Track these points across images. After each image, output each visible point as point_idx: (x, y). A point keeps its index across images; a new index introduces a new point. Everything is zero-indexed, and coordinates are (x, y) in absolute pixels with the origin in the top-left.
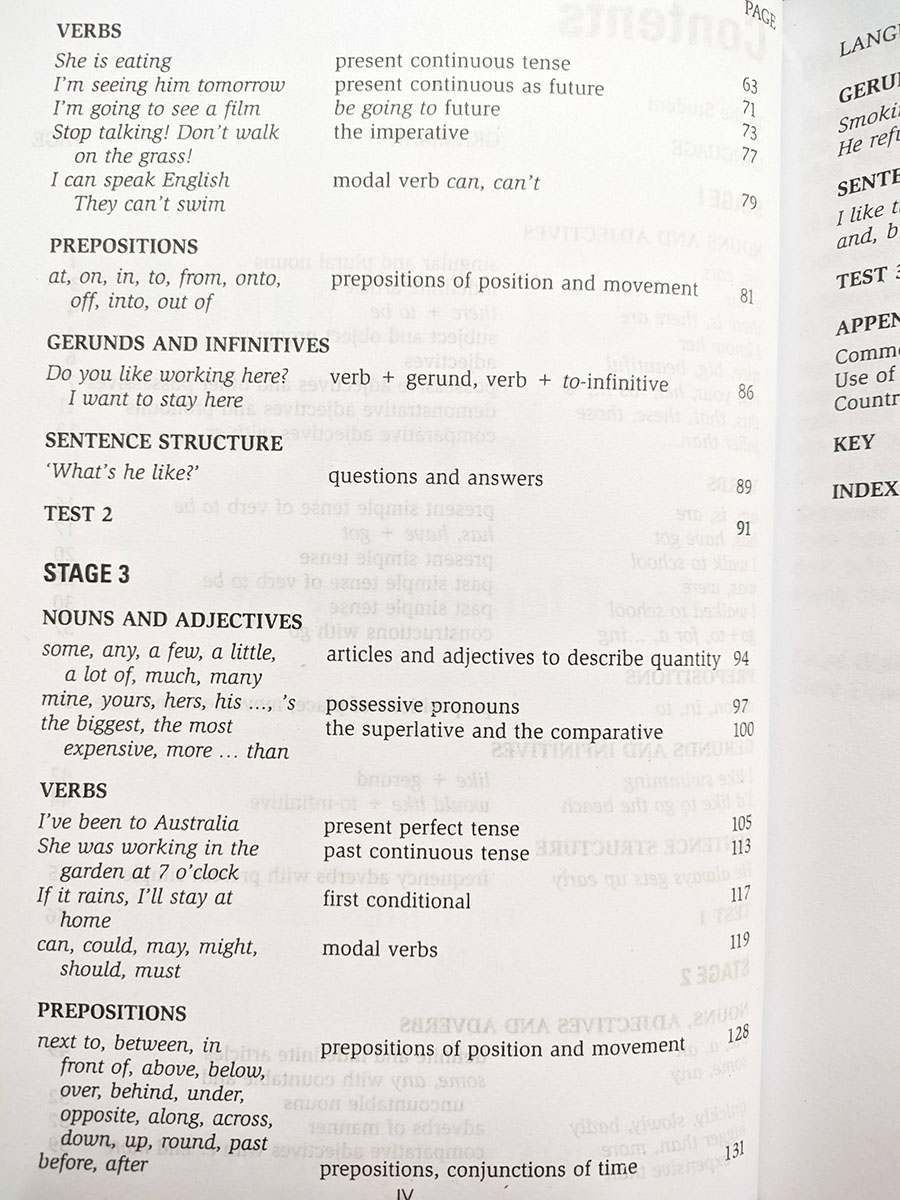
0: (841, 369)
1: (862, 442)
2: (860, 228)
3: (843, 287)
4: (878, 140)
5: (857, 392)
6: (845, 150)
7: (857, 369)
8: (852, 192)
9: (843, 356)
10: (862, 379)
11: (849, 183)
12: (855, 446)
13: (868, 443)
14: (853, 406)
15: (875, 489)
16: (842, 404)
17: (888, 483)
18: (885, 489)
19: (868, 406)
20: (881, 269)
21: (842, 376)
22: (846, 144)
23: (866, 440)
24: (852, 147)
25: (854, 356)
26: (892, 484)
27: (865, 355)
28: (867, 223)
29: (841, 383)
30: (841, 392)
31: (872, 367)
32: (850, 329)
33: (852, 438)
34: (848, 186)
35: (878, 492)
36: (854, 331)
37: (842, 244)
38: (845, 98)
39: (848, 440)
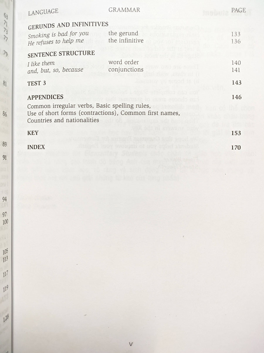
0: (29, 110)
1: (35, 133)
2: (34, 68)
3: (29, 85)
4: (38, 43)
5: (33, 118)
6: (30, 44)
7: (33, 110)
8: (32, 57)
9: (30, 107)
10: (34, 114)
11: (31, 54)
12: (33, 134)
13: (37, 133)
14: (32, 122)
15: (39, 147)
16: (30, 121)
17: (42, 145)
18: (41, 147)
19: (36, 122)
20: (39, 82)
21: (29, 113)
22: (30, 42)
23: (36, 132)
24: (32, 44)
25: (32, 107)
26: (43, 146)
27: (35, 107)
28: (35, 67)
29: (29, 114)
30: (29, 117)
31: (37, 111)
32: (31, 99)
33: (32, 131)
34: (31, 55)
35: (39, 148)
36: (32, 99)
37: (29, 72)
38: (30, 29)
39: (31, 132)
